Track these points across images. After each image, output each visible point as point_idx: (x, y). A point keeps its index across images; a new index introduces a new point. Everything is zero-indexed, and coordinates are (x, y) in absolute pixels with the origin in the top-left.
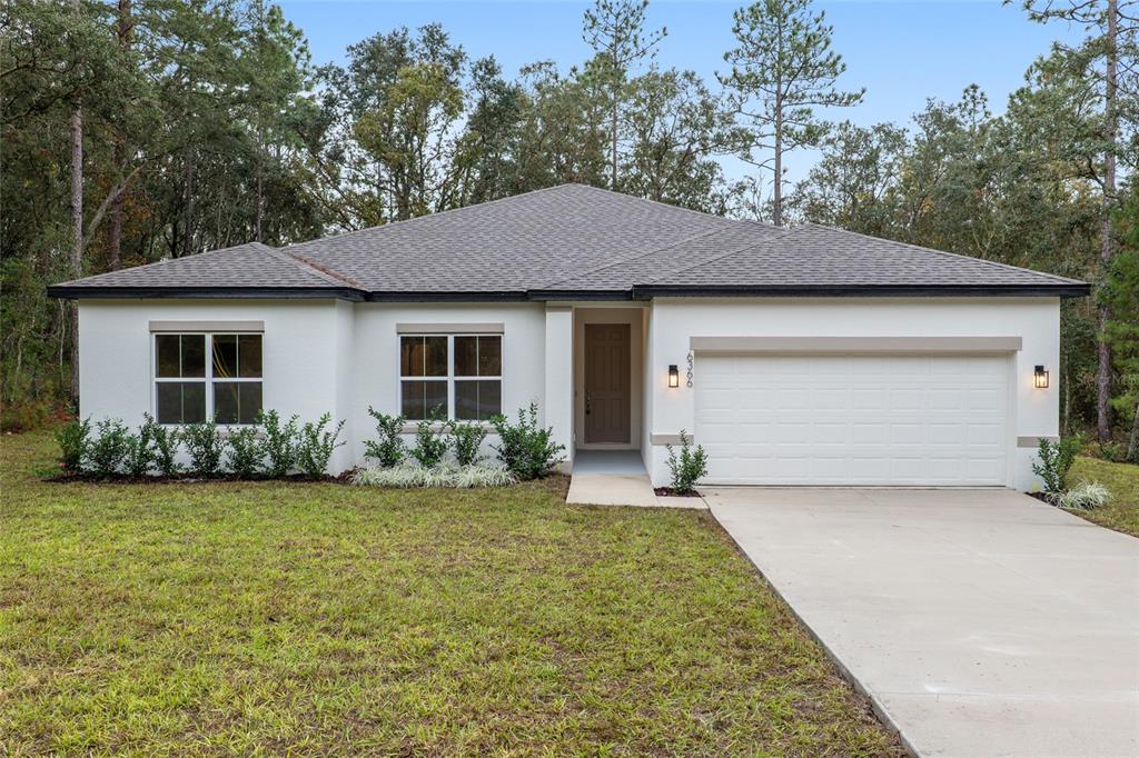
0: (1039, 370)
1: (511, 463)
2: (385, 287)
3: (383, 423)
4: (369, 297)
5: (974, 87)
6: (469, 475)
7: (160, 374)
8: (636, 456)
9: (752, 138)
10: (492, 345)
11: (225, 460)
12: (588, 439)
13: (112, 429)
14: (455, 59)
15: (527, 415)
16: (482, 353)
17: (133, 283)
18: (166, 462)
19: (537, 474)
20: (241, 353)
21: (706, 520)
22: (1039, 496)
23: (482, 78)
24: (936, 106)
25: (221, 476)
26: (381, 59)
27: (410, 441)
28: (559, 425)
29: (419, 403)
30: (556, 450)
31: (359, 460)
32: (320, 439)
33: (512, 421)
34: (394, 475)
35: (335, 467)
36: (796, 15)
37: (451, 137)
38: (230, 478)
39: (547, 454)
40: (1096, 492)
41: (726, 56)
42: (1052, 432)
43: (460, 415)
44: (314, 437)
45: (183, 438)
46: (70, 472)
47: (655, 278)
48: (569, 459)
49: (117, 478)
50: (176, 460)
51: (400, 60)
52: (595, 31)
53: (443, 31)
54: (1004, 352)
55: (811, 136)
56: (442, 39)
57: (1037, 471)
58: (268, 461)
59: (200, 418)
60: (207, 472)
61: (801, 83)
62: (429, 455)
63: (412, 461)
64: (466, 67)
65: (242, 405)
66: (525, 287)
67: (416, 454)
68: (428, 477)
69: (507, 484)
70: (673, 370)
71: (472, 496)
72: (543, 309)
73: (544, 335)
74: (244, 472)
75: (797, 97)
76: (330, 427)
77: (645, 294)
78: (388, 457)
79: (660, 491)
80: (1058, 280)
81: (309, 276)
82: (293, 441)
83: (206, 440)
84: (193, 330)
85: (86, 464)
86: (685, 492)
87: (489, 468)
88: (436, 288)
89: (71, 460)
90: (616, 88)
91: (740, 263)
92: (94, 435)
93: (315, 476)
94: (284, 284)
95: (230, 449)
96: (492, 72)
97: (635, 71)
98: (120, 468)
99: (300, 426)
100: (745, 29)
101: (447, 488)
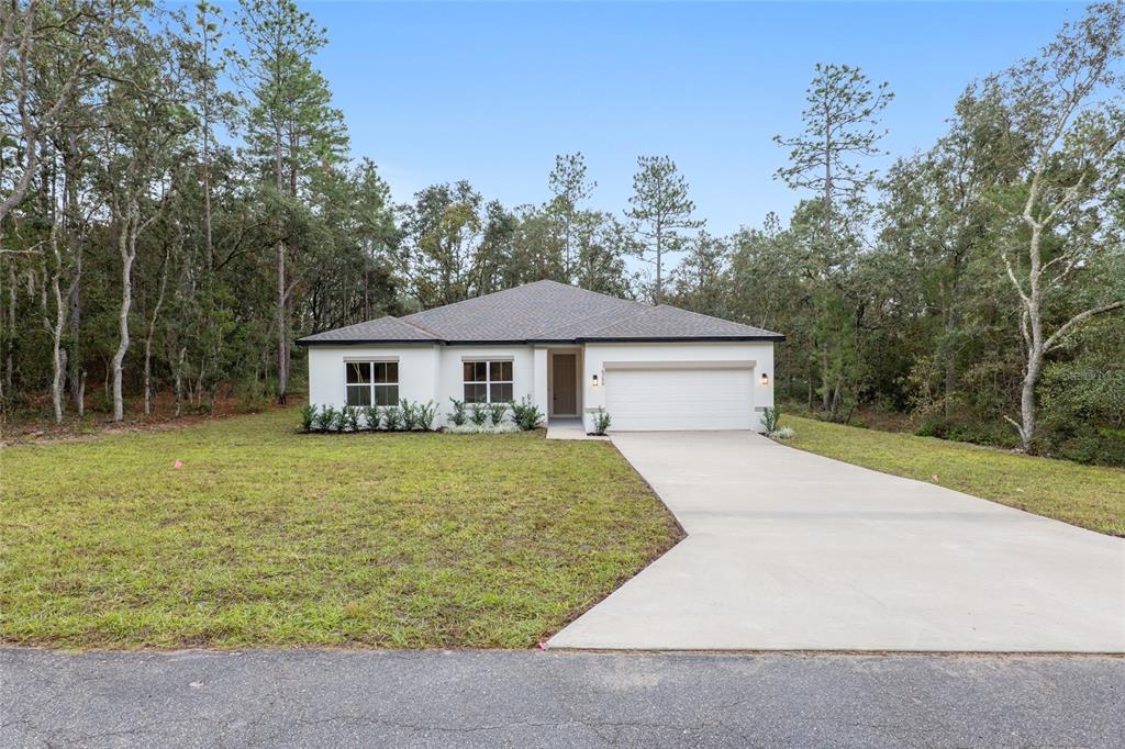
0: (764, 376)
1: (519, 423)
2: (456, 339)
3: (456, 404)
4: (449, 343)
5: (773, 213)
6: (500, 428)
7: (349, 381)
8: (579, 420)
9: (644, 246)
10: (508, 366)
11: (382, 424)
12: (555, 413)
13: (327, 408)
14: (476, 201)
15: (526, 400)
16: (504, 370)
17: (336, 338)
18: (354, 424)
19: (531, 428)
20: (389, 371)
21: (609, 445)
22: (763, 434)
23: (492, 212)
24: (746, 229)
25: (380, 430)
26: (434, 200)
27: (469, 413)
28: (541, 403)
29: (473, 394)
30: (540, 416)
31: (444, 424)
32: (428, 412)
33: (519, 403)
34: (464, 428)
35: (434, 426)
36: (668, 177)
37: (475, 245)
38: (385, 431)
39: (536, 418)
40: (787, 431)
41: (630, 200)
42: (770, 404)
43: (493, 400)
44: (425, 412)
45: (362, 412)
46: (307, 429)
47: (586, 335)
48: (546, 421)
49: (331, 432)
50: (359, 423)
51: (446, 201)
52: (556, 183)
53: (469, 184)
54: (748, 368)
55: (676, 247)
56: (468, 189)
57: (762, 422)
58: (403, 423)
59: (369, 403)
60: (374, 428)
61: (671, 215)
62: (479, 419)
63: (470, 422)
64: (482, 204)
65: (388, 397)
66: (524, 338)
67: (472, 419)
68: (480, 429)
69: (518, 432)
70: (595, 377)
71: (503, 437)
72: (533, 348)
73: (533, 362)
74: (391, 428)
75: (669, 223)
76: (433, 406)
77: (582, 341)
78: (459, 421)
79: (588, 434)
80: (772, 334)
81: (420, 334)
82: (415, 412)
83: (373, 413)
84: (365, 360)
85: (315, 425)
86: (600, 434)
87: (508, 425)
88: (480, 339)
89: (308, 424)
90: (568, 215)
91: (627, 326)
92: (319, 412)
93: (426, 430)
94: (410, 338)
95: (385, 417)
96: (498, 208)
97: (580, 206)
98: (331, 428)
99: (418, 405)
100: (640, 185)
101: (490, 434)
